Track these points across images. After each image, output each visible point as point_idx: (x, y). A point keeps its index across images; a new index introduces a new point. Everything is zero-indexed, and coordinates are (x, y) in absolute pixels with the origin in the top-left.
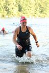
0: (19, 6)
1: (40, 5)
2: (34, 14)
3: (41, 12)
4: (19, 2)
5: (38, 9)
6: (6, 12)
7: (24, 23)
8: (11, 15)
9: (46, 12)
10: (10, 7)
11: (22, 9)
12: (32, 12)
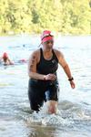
0: (34, 13)
1: (71, 12)
2: (61, 28)
3: (74, 24)
4: (34, 5)
5: (68, 20)
6: (9, 25)
7: (48, 42)
8: (19, 30)
9: (83, 25)
10: (17, 15)
11: (39, 19)
12: (56, 24)
